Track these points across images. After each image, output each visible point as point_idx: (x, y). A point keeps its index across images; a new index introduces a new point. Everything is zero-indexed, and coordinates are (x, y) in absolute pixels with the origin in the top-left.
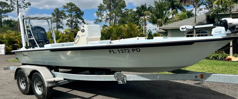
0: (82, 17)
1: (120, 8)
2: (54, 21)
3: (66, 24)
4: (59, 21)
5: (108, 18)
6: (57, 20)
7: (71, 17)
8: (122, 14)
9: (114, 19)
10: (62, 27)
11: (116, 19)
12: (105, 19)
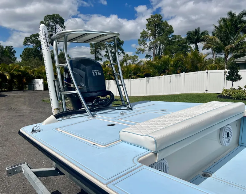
0: (121, 47)
1: (167, 35)
2: (93, 52)
3: (105, 56)
4: (98, 52)
5: (151, 47)
6: (96, 51)
7: (110, 47)
8: (168, 41)
9: (159, 48)
10: (101, 59)
11: (161, 47)
12: (148, 48)
